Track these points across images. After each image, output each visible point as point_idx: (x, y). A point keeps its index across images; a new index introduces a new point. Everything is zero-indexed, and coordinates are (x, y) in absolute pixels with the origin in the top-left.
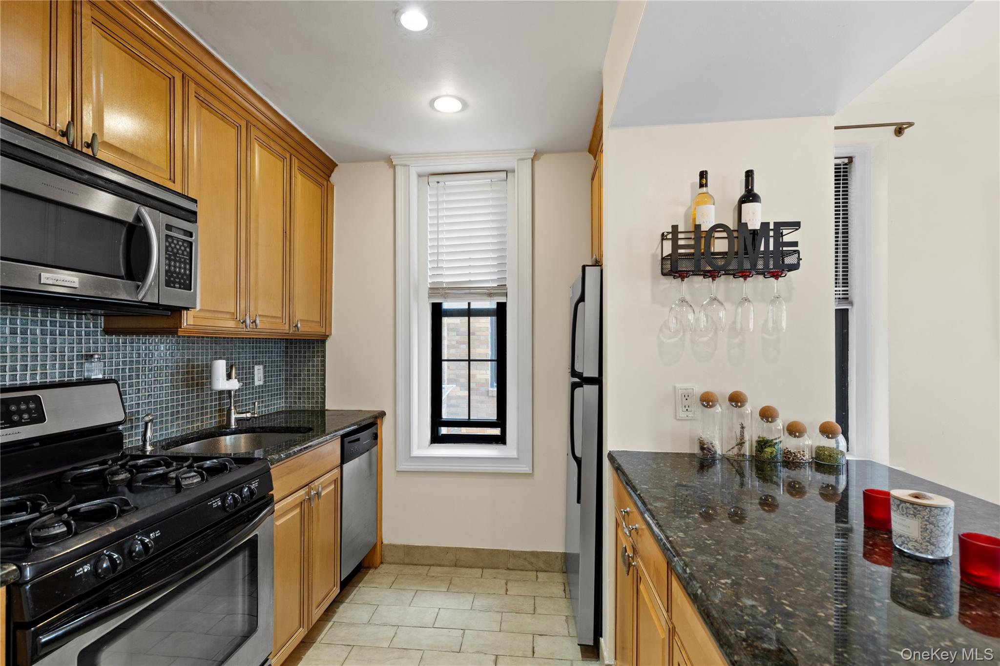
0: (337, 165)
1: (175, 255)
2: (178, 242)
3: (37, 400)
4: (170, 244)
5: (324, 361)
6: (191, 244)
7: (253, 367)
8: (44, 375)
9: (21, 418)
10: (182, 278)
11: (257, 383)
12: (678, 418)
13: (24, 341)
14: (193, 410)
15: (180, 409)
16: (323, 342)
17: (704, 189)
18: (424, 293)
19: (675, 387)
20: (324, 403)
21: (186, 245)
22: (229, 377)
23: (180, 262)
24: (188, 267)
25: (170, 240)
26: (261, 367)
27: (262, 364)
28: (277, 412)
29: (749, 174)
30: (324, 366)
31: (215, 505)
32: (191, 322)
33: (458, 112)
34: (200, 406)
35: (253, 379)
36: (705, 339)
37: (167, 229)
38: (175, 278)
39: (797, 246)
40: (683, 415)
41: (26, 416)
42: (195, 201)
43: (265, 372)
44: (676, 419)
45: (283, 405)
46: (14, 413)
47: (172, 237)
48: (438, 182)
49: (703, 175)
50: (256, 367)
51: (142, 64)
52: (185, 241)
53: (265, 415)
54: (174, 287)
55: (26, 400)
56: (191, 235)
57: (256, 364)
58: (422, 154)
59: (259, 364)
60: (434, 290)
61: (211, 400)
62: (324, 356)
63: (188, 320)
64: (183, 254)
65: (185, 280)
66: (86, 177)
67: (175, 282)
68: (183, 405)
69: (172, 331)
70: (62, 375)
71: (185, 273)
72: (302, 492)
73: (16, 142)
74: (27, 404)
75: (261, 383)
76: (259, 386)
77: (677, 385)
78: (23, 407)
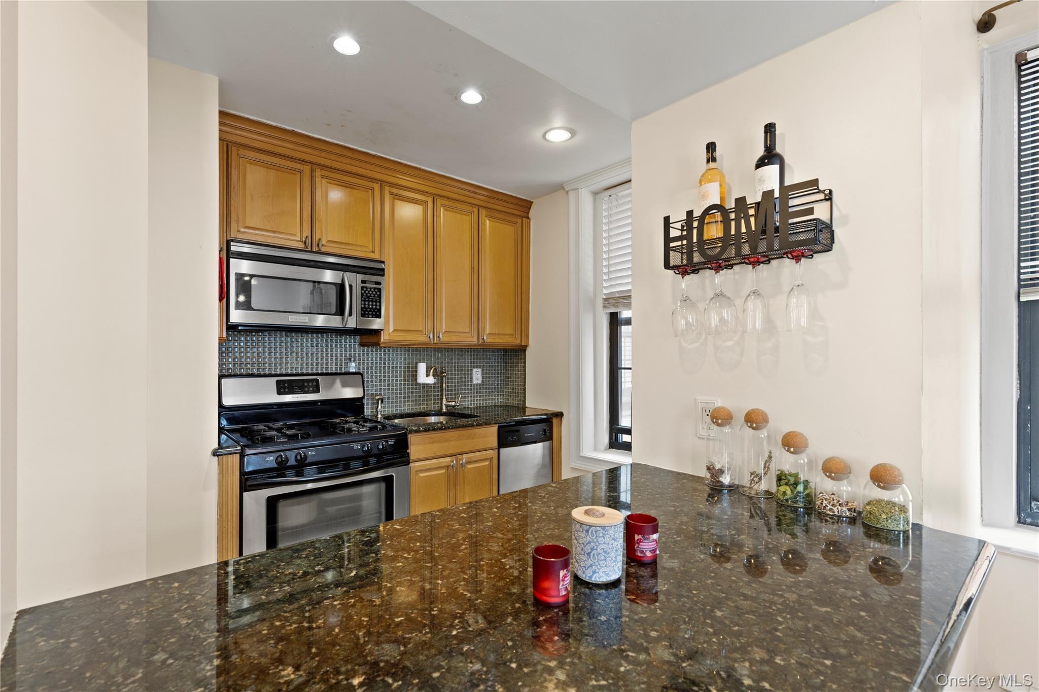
0: (532, 202)
1: (368, 298)
2: (371, 289)
3: (317, 381)
4: (365, 292)
5: (525, 367)
6: (380, 290)
7: (472, 370)
8: (327, 368)
9: (309, 390)
10: (374, 311)
11: (475, 382)
12: (699, 436)
13: (317, 350)
14: (420, 396)
15: (410, 395)
16: (525, 351)
17: (712, 165)
18: (600, 303)
19: (695, 400)
20: (524, 401)
21: (376, 290)
22: (428, 376)
23: (372, 301)
24: (378, 304)
25: (365, 289)
26: (480, 370)
27: (480, 367)
28: (495, 406)
29: (770, 129)
30: (525, 371)
31: (355, 448)
32: (387, 337)
33: (569, 139)
34: (426, 394)
35: (472, 378)
36: (730, 343)
37: (362, 283)
38: (369, 312)
39: (812, 214)
40: (703, 433)
41: (311, 389)
42: (383, 262)
43: (483, 374)
44: (696, 436)
45: (502, 401)
46: (306, 387)
47: (366, 287)
48: (610, 196)
49: (711, 147)
50: (475, 370)
51: (352, 188)
52: (375, 288)
53: (483, 407)
54: (368, 317)
55: (312, 380)
56: (380, 284)
57: (474, 368)
58: (576, 178)
59: (477, 368)
60: (608, 300)
61: (434, 392)
62: (525, 363)
63: (384, 338)
64: (374, 296)
65: (376, 312)
66: (312, 263)
67: (369, 314)
68: (412, 393)
69: (377, 344)
70: (336, 369)
71: (376, 308)
72: (448, 459)
73: (277, 255)
74: (312, 382)
75: (480, 382)
76: (477, 384)
77: (698, 398)
78: (310, 384)
